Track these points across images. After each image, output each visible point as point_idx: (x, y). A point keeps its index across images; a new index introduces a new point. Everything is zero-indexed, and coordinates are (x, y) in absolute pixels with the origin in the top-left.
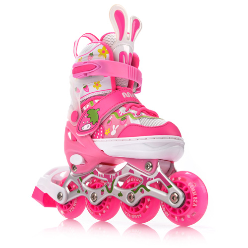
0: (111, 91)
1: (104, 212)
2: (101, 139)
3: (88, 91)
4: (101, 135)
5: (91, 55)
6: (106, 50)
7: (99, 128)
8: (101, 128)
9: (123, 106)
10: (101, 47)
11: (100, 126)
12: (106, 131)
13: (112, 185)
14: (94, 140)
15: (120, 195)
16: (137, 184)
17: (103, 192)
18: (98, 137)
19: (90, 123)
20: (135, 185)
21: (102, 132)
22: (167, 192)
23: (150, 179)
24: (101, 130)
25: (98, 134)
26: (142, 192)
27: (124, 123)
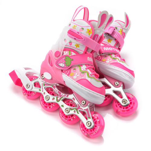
0: (83, 52)
1: (51, 107)
2: (66, 75)
3: (71, 45)
4: (68, 74)
5: (83, 29)
6: (91, 31)
7: (68, 69)
8: (69, 70)
9: (86, 65)
10: (90, 28)
11: (69, 69)
12: (71, 73)
13: (60, 99)
14: (63, 73)
15: (63, 106)
16: (74, 106)
17: (53, 99)
18: (65, 73)
19: (65, 64)
20: (73, 106)
21: (69, 72)
22: (87, 119)
23: (81, 108)
24: (69, 71)
25: (66, 72)
26: (75, 111)
27: (83, 76)
